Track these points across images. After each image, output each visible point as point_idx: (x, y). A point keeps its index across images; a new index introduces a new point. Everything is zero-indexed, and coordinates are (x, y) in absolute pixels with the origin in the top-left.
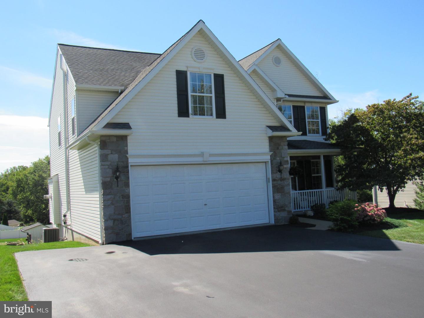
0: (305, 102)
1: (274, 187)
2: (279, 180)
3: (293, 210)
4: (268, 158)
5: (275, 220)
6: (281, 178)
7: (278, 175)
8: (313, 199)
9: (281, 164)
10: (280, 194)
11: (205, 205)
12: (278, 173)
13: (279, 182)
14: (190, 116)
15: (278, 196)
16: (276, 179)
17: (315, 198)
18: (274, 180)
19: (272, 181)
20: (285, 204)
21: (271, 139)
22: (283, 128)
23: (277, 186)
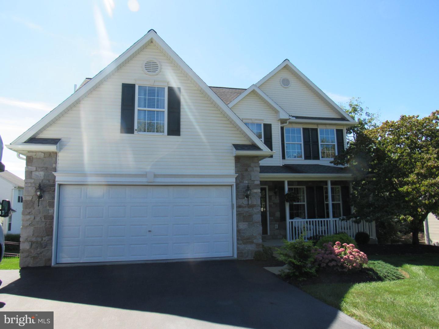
0: (318, 124)
1: (239, 214)
2: (246, 206)
3: (290, 240)
4: (232, 181)
5: (238, 253)
6: (248, 204)
7: (244, 201)
8: (322, 228)
9: (248, 188)
10: (247, 223)
11: (150, 231)
12: (246, 198)
13: (246, 209)
14: (135, 132)
15: (243, 226)
16: (243, 205)
17: (325, 228)
18: (239, 207)
19: (237, 208)
20: (253, 235)
21: (238, 159)
22: (254, 147)
23: (243, 213)
